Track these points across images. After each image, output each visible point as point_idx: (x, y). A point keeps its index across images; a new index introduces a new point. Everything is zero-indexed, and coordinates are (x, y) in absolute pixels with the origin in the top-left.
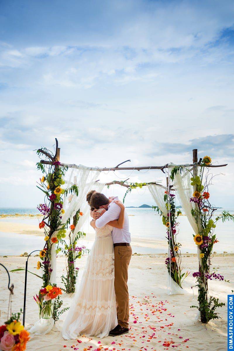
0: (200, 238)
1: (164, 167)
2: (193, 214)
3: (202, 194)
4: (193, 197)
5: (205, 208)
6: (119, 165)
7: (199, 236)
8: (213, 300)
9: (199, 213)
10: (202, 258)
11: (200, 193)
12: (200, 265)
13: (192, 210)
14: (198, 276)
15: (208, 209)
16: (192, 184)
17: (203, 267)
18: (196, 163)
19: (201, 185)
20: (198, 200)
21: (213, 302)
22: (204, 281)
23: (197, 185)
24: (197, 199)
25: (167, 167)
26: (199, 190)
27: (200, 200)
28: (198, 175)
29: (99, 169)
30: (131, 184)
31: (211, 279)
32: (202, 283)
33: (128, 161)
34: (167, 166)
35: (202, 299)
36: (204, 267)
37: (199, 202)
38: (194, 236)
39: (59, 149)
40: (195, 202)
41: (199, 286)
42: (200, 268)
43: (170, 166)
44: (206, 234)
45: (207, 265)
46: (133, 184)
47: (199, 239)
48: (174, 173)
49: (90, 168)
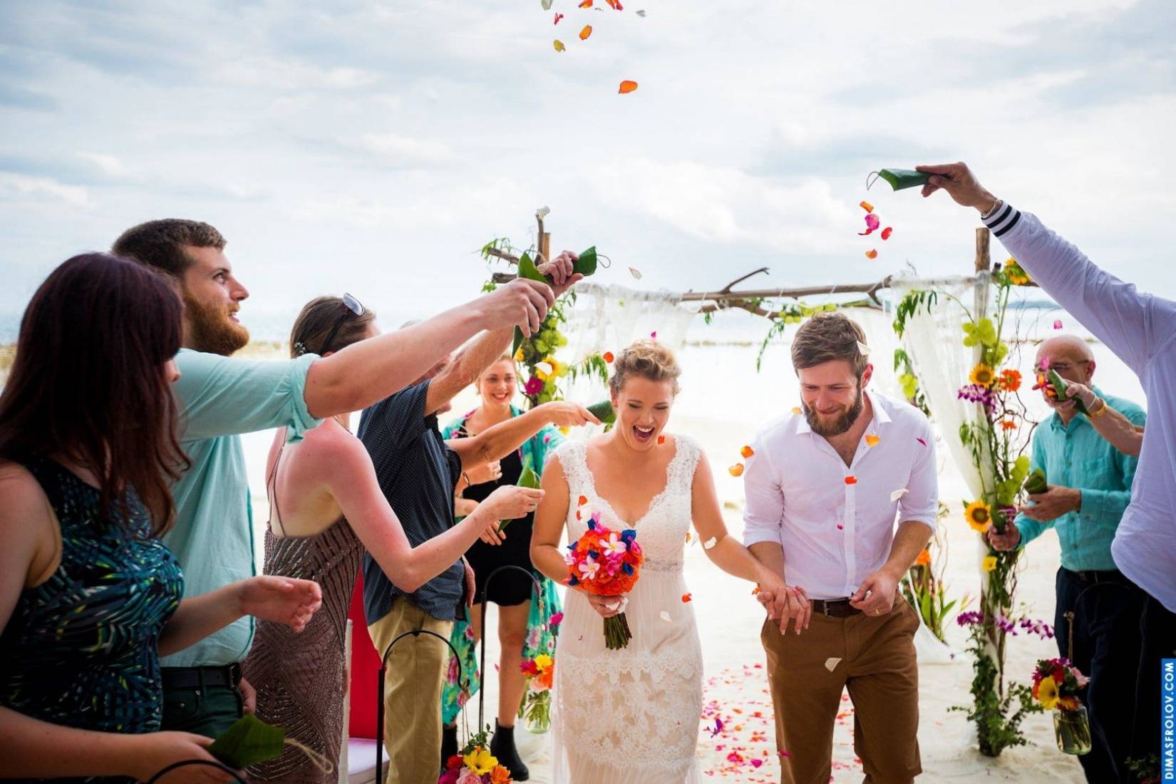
0: (985, 511)
1: (879, 287)
2: (964, 437)
3: (997, 373)
4: (969, 383)
5: (1008, 418)
6: (732, 284)
7: (982, 505)
8: (1017, 692)
9: (984, 436)
10: (991, 573)
11: (993, 369)
12: (983, 592)
13: (964, 426)
14: (973, 623)
15: (1017, 421)
16: (968, 343)
17: (991, 595)
18: (986, 272)
19: (996, 346)
20: (985, 395)
21: (1017, 697)
22: (993, 638)
23: (985, 347)
24: (982, 391)
25: (887, 286)
26: (990, 363)
27: (991, 395)
28: (990, 315)
29: (669, 295)
30: (785, 308)
31: (1015, 634)
32: (985, 643)
33: (762, 270)
34: (887, 283)
35: (983, 688)
36: (996, 598)
37: (989, 399)
38: (966, 504)
39: (547, 234)
40: (972, 400)
41: (977, 652)
42: (983, 599)
43: (898, 284)
44: (1006, 498)
45: (1004, 591)
46: (792, 310)
47: (980, 515)
48: (905, 312)
49: (643, 296)
